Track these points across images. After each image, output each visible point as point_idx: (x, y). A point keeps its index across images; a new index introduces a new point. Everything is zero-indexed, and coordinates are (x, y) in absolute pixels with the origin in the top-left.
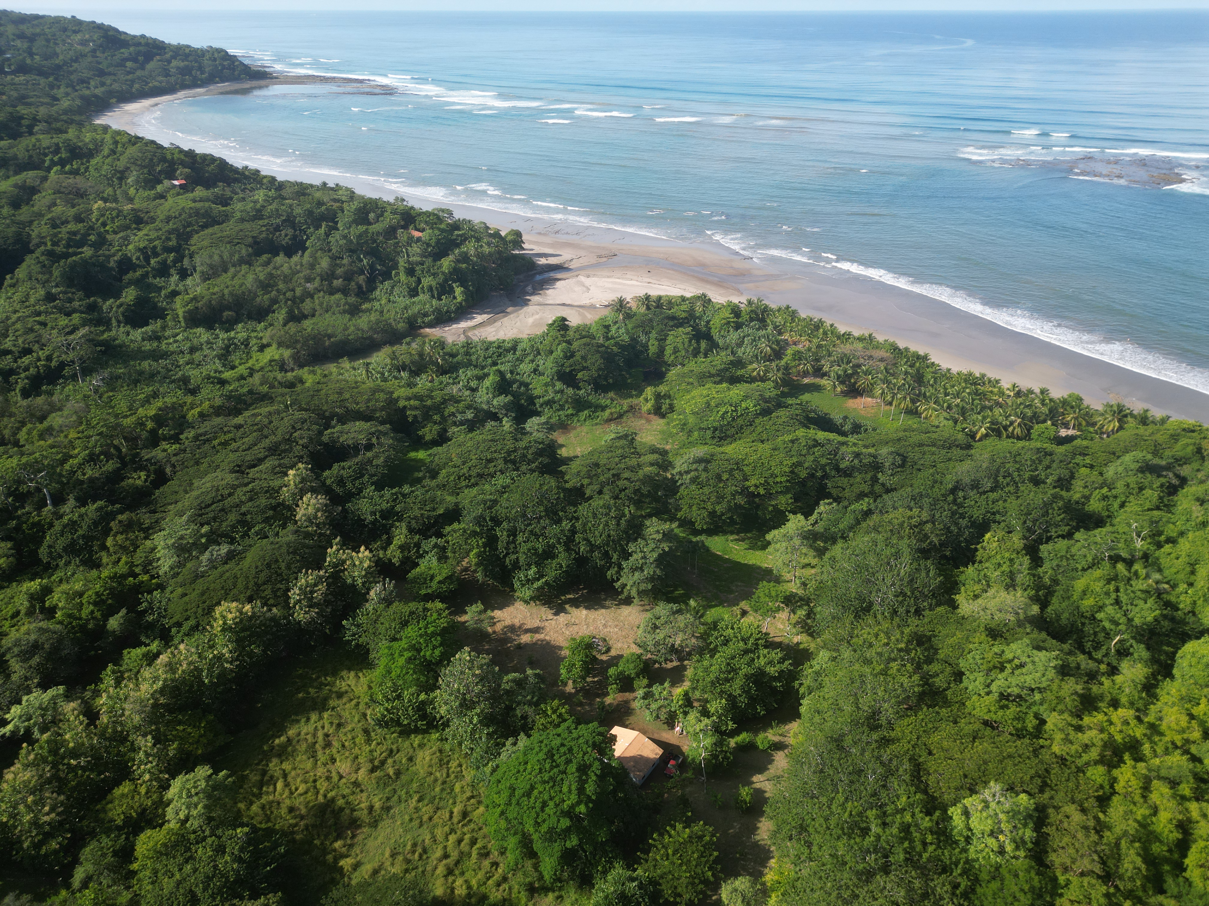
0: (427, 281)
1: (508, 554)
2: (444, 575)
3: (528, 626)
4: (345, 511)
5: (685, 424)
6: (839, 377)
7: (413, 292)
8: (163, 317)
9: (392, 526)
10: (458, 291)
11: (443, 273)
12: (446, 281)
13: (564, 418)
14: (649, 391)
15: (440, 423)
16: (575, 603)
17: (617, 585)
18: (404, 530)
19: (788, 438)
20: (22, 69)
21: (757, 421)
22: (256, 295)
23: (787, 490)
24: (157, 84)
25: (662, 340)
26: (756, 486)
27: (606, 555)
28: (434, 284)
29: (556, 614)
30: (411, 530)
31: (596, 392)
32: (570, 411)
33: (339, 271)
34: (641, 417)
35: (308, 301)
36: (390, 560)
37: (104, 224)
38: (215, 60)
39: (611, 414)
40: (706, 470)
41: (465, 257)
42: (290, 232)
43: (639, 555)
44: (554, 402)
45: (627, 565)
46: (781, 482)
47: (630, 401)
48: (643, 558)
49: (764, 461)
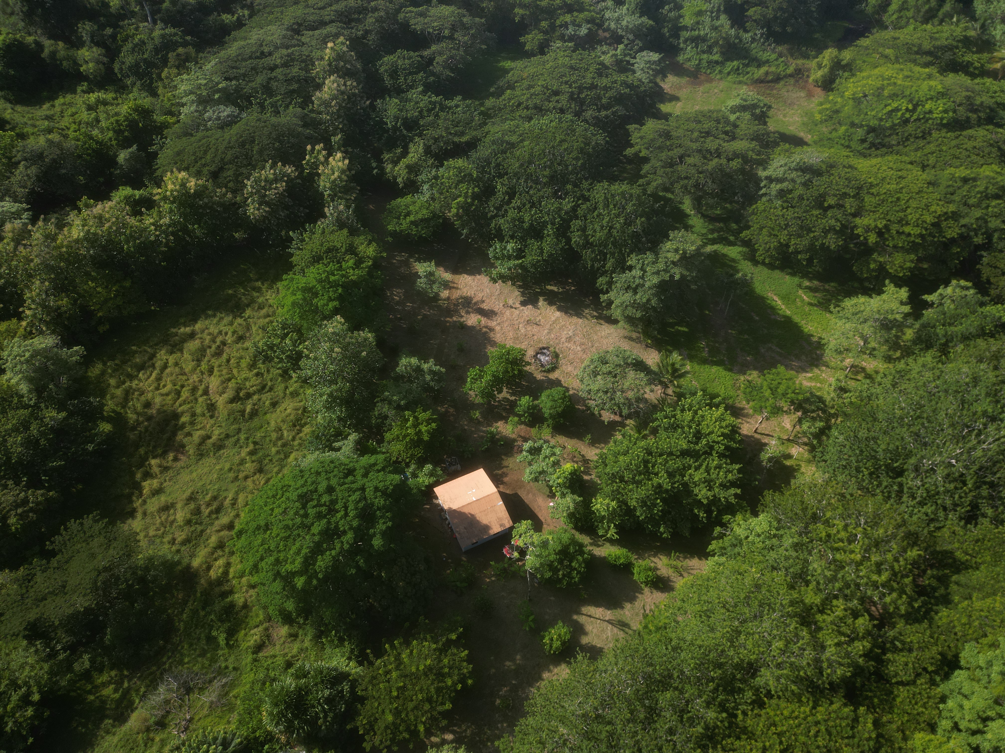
1: (496, 216)
2: (420, 216)
3: (485, 306)
4: (373, 107)
5: (837, 112)
9: (411, 141)
13: (704, 64)
14: (829, 54)
15: (545, 32)
16: (552, 299)
17: (603, 297)
18: (421, 150)
19: (962, 172)
21: (935, 134)
23: (913, 248)
26: (868, 229)
29: (523, 303)
30: (428, 151)
32: (716, 57)
34: (803, 88)
36: (395, 178)
39: (767, 73)
40: (805, 185)
43: (639, 273)
44: (703, 39)
45: (621, 279)
46: (909, 235)
47: (800, 62)
48: (642, 277)
49: (904, 196)
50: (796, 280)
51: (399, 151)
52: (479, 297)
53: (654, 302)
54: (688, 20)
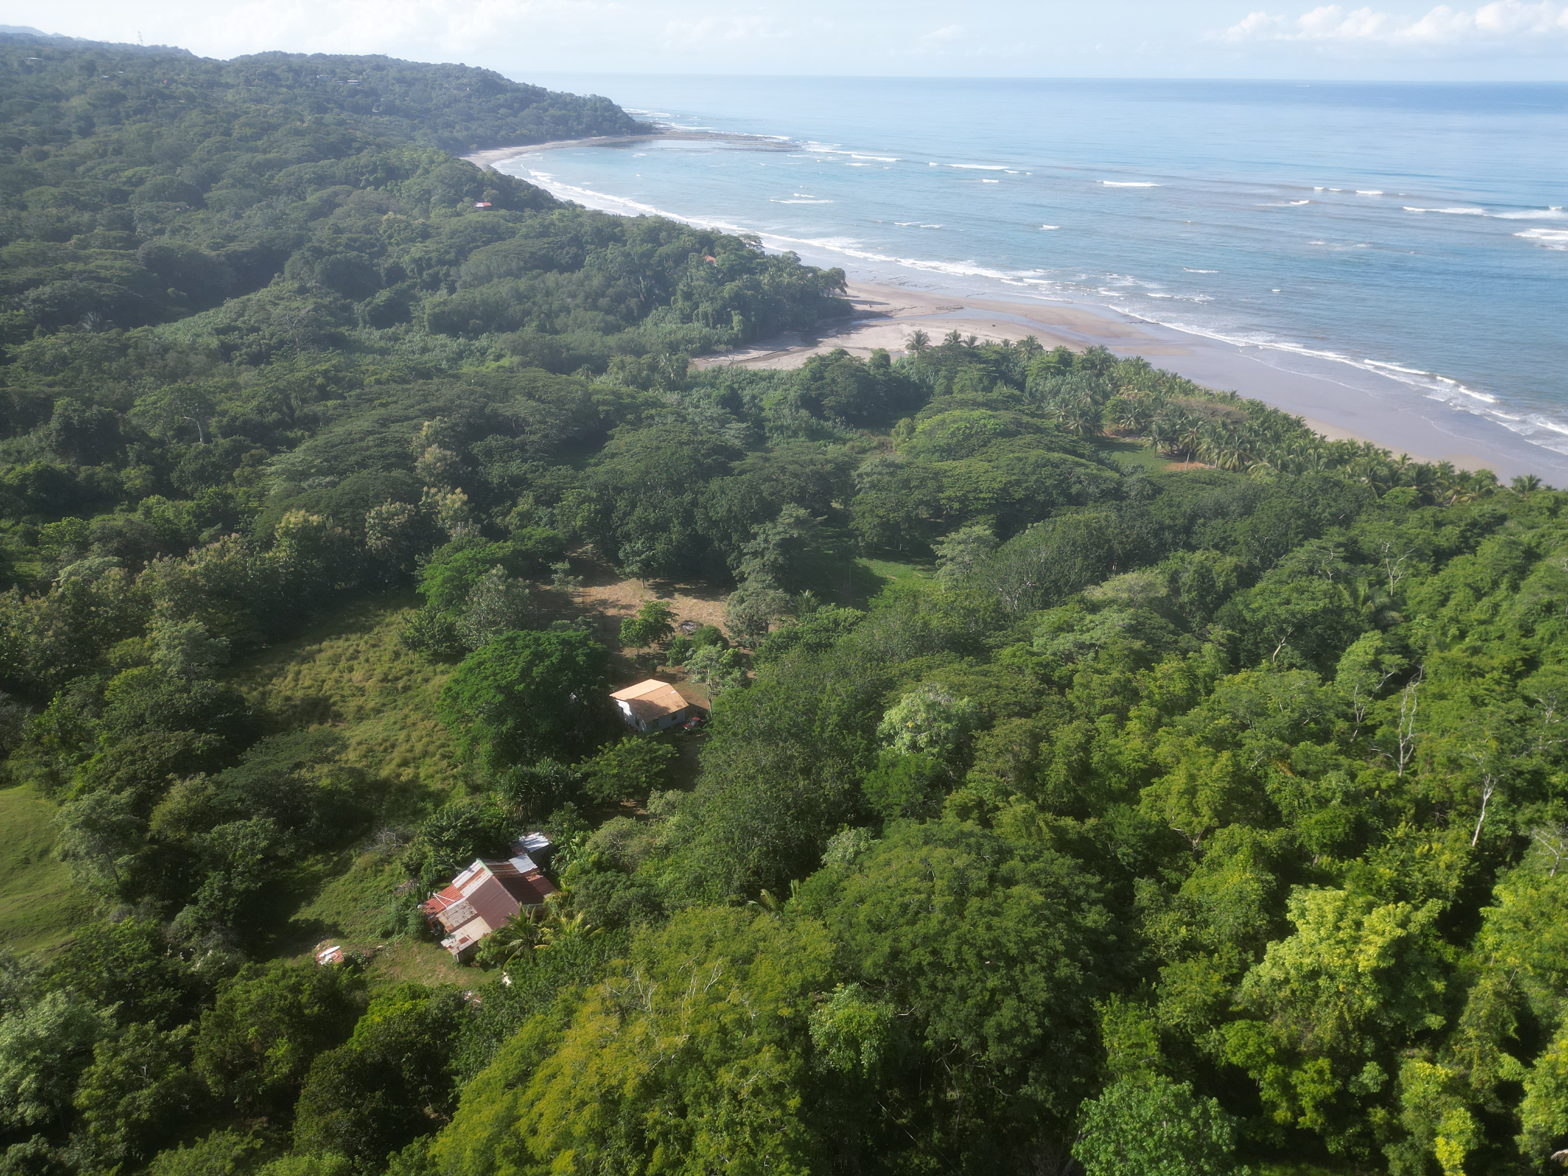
0: (705, 307)
1: (621, 525)
3: (620, 603)
6: (1161, 431)
7: (686, 318)
8: (409, 321)
9: (519, 494)
10: (736, 318)
11: (722, 298)
12: (724, 307)
14: (903, 424)
17: (735, 573)
18: (531, 500)
20: (391, 110)
21: (993, 441)
22: (509, 306)
23: (990, 509)
24: (525, 132)
25: (950, 379)
26: (949, 499)
27: (727, 537)
28: (710, 310)
29: (660, 597)
30: (538, 501)
31: (847, 426)
32: (803, 439)
33: (611, 291)
35: (562, 315)
37: (390, 237)
38: (596, 110)
40: (891, 475)
41: (756, 286)
42: (574, 250)
43: (763, 537)
44: (788, 428)
45: (749, 547)
46: (984, 499)
47: (882, 438)
48: (766, 541)
49: (974, 476)
50: (910, 567)
51: (509, 503)
52: (615, 597)
53: (780, 560)
54: (768, 413)
